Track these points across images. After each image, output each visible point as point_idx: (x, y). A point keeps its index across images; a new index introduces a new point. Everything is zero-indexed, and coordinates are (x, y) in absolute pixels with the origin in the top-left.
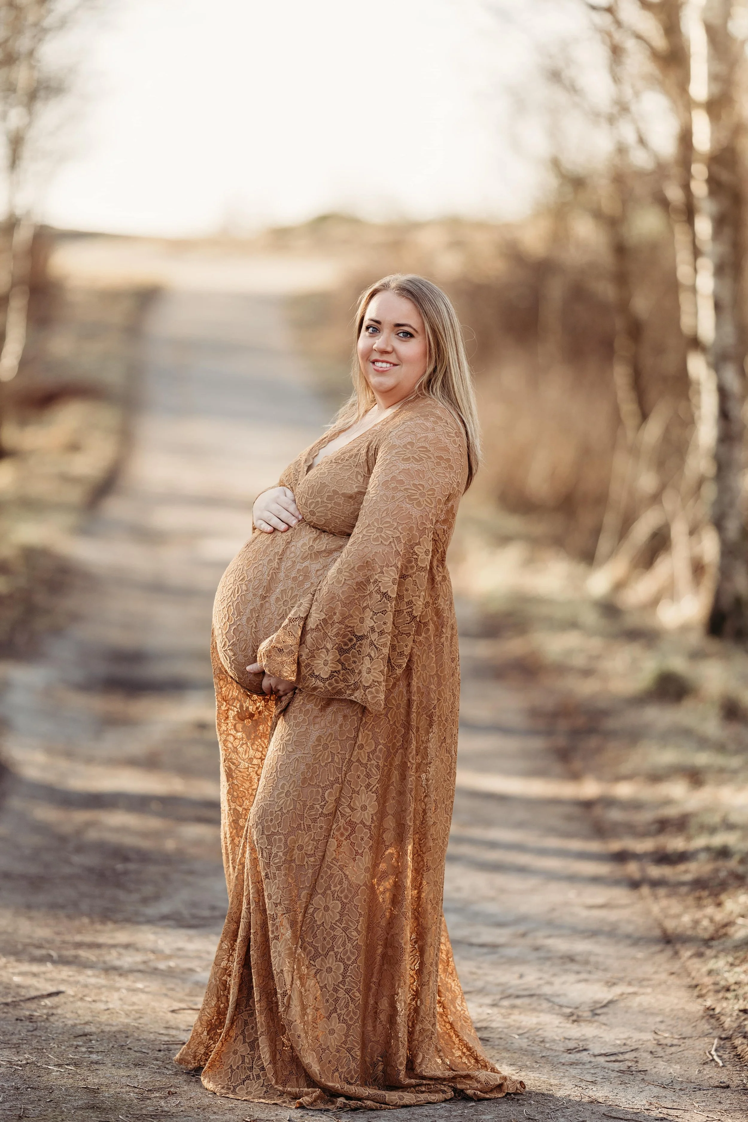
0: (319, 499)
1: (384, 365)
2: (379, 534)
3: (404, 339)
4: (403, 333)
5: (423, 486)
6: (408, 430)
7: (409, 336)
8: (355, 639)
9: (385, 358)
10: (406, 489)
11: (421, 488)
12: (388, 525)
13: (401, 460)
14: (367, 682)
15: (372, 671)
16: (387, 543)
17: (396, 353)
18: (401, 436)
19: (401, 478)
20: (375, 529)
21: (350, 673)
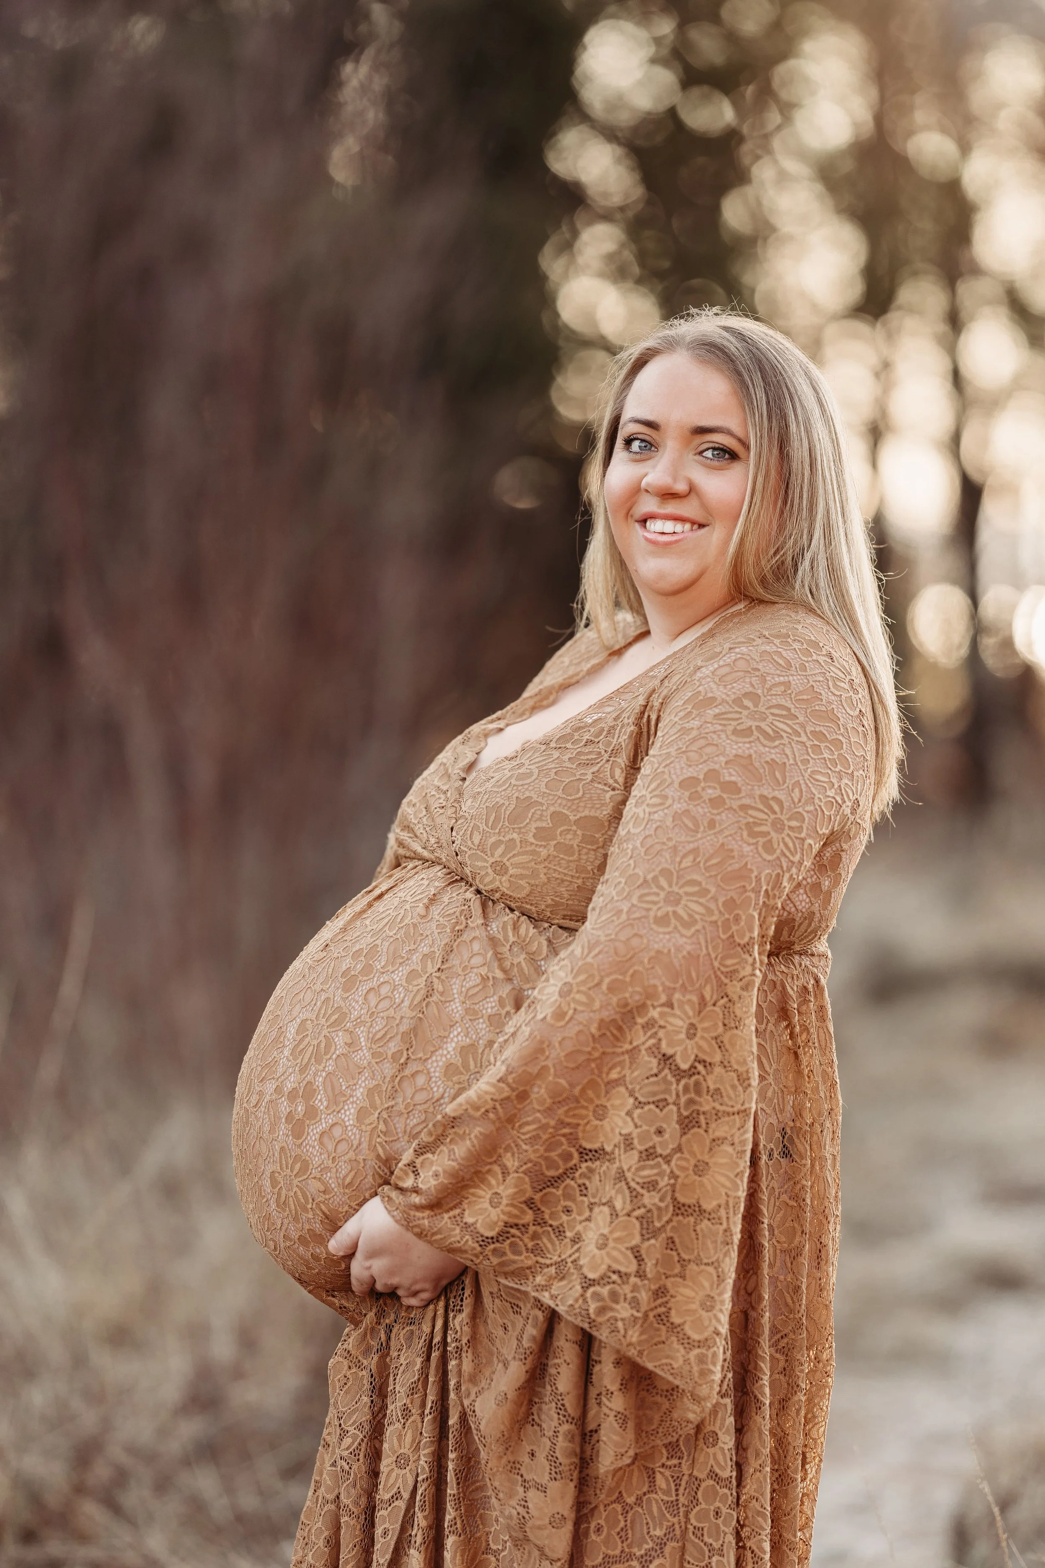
0: (515, 836)
1: (669, 526)
2: (670, 909)
3: (715, 463)
4: (714, 449)
5: (780, 803)
6: (742, 664)
7: (727, 456)
8: (576, 1155)
9: (671, 508)
10: (744, 808)
11: (776, 808)
12: (696, 889)
13: (729, 733)
14: (594, 1268)
15: (611, 1244)
16: (689, 933)
17: (699, 495)
18: (726, 679)
19: (733, 779)
20: (662, 894)
21: (553, 1236)
